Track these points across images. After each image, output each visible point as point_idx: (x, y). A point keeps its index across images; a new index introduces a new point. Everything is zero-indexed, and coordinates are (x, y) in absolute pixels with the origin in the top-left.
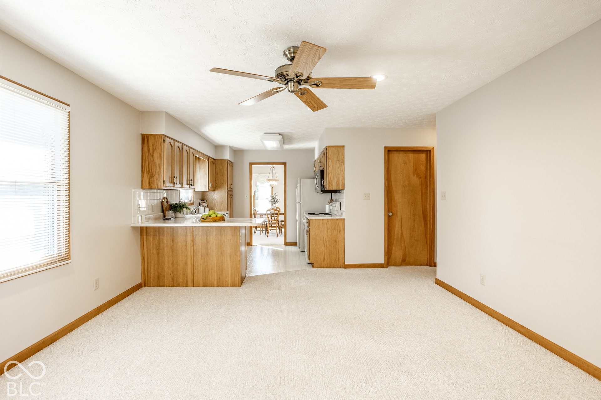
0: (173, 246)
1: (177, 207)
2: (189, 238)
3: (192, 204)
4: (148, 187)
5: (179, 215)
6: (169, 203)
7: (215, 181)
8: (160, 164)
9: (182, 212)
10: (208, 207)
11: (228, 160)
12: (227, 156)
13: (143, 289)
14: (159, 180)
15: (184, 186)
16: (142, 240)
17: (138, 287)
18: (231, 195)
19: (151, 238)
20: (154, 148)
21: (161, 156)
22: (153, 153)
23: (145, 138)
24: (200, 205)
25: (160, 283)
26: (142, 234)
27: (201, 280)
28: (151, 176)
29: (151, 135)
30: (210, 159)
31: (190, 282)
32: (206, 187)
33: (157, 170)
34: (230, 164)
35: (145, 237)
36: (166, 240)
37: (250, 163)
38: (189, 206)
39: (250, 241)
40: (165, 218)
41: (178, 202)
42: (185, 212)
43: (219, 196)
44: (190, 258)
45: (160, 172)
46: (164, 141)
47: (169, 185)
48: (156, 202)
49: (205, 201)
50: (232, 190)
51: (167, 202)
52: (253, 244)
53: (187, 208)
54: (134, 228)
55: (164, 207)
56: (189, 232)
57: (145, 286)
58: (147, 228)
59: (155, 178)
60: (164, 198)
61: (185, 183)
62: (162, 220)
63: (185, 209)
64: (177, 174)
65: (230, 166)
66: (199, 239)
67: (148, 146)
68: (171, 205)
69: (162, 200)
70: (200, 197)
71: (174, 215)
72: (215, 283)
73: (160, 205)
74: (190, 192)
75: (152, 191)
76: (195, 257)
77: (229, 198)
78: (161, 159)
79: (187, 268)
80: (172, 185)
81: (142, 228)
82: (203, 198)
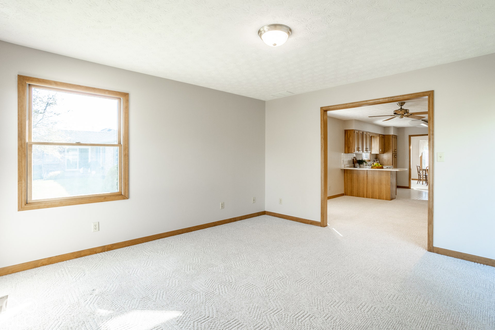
0: (358, 178)
1: (361, 162)
2: (365, 175)
3: (369, 161)
4: (347, 152)
5: (361, 165)
6: (357, 160)
7: (384, 147)
8: (352, 142)
9: (363, 164)
10: (380, 163)
11: (393, 135)
12: (392, 133)
13: (345, 196)
14: (352, 149)
15: (364, 152)
16: (345, 175)
17: (342, 195)
18: (395, 155)
19: (348, 175)
20: (350, 136)
21: (353, 139)
22: (349, 138)
23: (346, 132)
24: (374, 161)
25: (352, 194)
26: (345, 173)
27: (371, 195)
28: (349, 148)
29: (349, 130)
30: (380, 135)
31: (365, 196)
32: (378, 152)
33: (351, 145)
34: (394, 137)
35: (346, 174)
36: (355, 176)
37: (409, 135)
38: (367, 162)
39: (409, 186)
40: (354, 167)
41: (361, 159)
42: (364, 164)
43: (387, 157)
44: (365, 185)
45: (352, 146)
46: (354, 132)
47: (356, 152)
48: (350, 159)
49: (378, 159)
50: (396, 153)
51: (356, 159)
52: (411, 188)
53: (365, 162)
54: (342, 170)
55: (354, 162)
56: (366, 173)
57: (345, 195)
58: (347, 170)
59: (350, 148)
60: (354, 157)
61: (364, 150)
62: (353, 167)
63: (364, 163)
64: (360, 146)
65: (394, 138)
66: (370, 176)
67: (347, 135)
68: (357, 161)
69: (353, 158)
70: (375, 157)
71: (359, 165)
72: (377, 197)
73: (352, 161)
74: (368, 154)
75: (349, 154)
76: (368, 184)
77: (393, 158)
78: (353, 140)
79: (364, 189)
80: (358, 151)
81: (345, 170)
82: (376, 157)
